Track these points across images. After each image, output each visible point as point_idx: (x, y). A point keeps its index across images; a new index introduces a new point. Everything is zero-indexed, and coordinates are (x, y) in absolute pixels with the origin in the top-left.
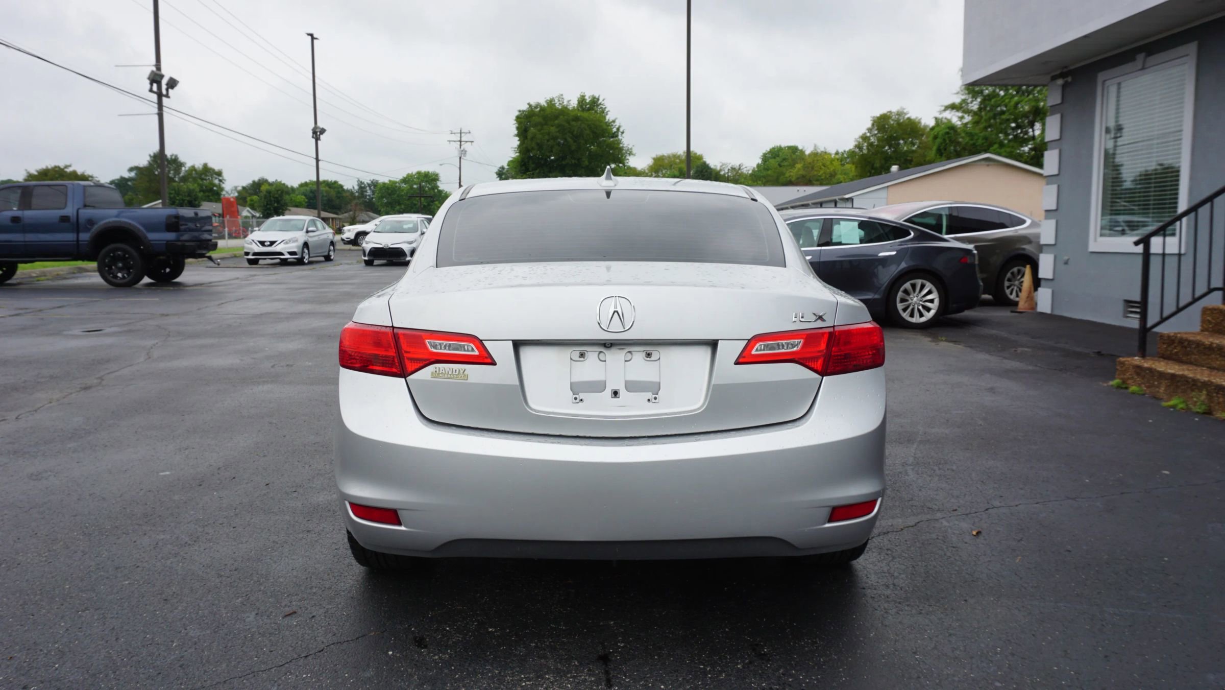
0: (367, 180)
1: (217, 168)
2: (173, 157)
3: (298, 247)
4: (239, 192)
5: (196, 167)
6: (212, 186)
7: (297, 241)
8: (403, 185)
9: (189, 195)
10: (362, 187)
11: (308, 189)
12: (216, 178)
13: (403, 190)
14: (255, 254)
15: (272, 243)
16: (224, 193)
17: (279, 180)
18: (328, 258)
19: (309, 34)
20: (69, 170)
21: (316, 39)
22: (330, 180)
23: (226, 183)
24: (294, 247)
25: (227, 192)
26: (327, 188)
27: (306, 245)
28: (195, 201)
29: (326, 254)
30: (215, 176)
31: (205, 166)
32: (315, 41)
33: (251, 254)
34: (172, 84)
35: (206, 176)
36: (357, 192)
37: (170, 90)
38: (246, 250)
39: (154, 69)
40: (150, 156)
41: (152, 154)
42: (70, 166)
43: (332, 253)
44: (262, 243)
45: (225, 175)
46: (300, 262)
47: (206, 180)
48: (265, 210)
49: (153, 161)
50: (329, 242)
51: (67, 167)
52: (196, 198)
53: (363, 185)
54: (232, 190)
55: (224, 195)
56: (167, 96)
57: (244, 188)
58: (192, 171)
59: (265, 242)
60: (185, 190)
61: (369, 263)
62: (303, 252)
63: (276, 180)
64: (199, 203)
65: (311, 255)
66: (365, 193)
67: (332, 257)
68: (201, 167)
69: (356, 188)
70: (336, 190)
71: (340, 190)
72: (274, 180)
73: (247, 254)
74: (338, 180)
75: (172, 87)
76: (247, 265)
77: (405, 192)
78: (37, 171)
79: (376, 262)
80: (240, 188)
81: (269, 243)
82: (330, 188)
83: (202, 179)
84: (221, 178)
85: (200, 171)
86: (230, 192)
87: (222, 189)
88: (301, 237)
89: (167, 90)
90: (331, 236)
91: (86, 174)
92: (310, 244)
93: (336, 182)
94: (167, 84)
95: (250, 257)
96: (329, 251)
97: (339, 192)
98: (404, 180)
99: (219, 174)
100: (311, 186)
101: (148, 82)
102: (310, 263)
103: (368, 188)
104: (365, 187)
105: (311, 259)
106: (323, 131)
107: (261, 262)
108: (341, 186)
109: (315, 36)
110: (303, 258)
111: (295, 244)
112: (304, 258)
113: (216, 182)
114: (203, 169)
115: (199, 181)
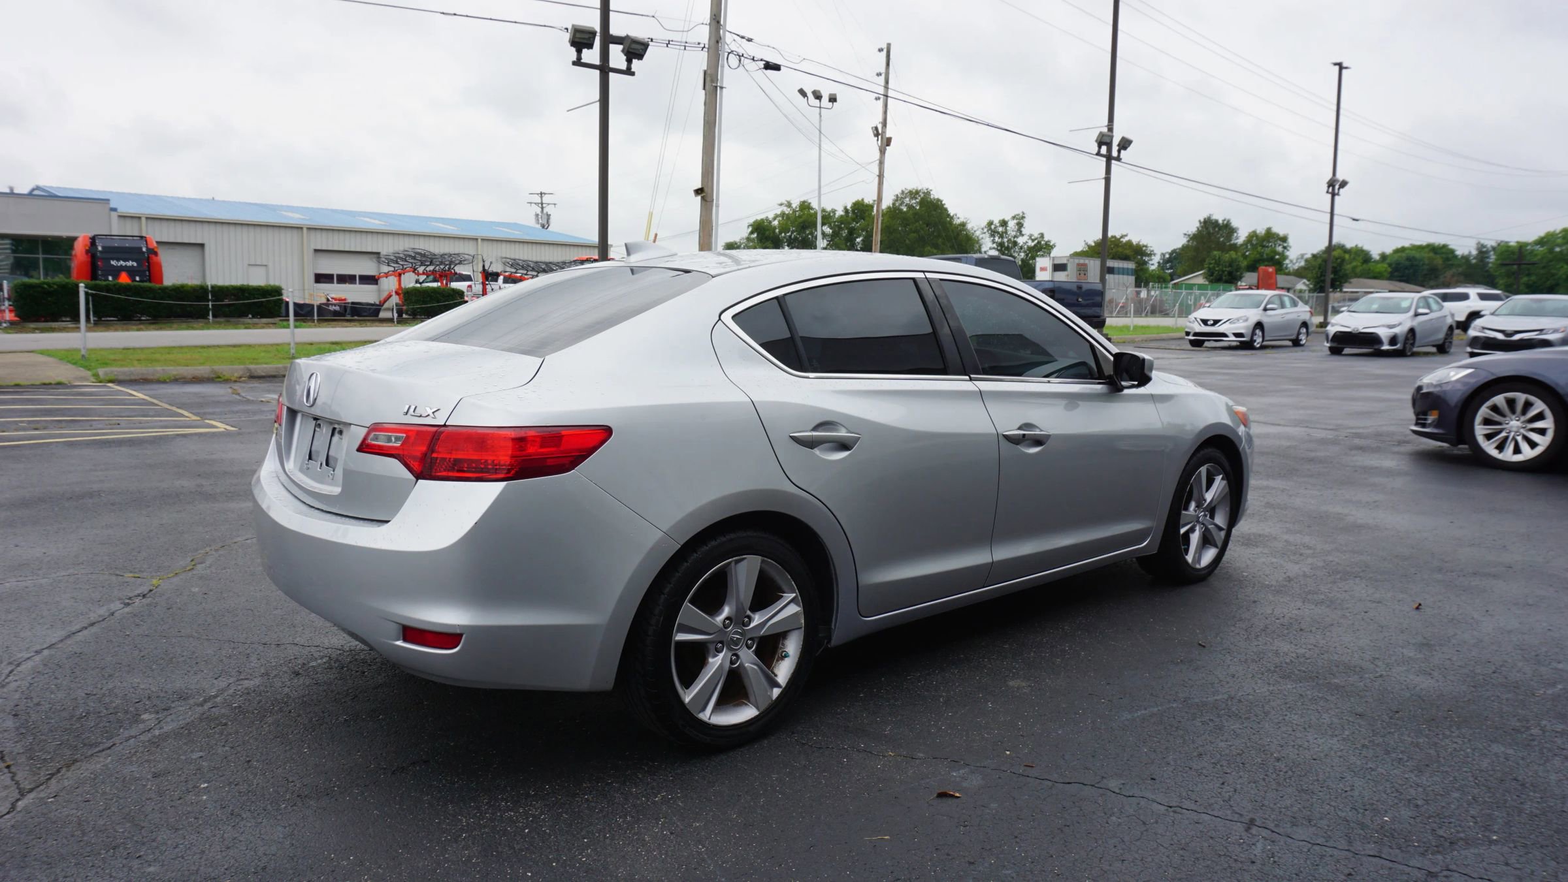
0: (1490, 243)
1: (1281, 233)
2: (1225, 222)
3: (1247, 328)
4: (1306, 261)
5: (1258, 232)
6: (1272, 254)
7: (1246, 320)
8: (1538, 247)
9: (1230, 265)
10: (1483, 252)
11: (1404, 255)
12: (1280, 245)
13: (1536, 255)
14: (1196, 334)
15: (1216, 322)
16: (1287, 261)
17: (1360, 245)
18: (1296, 343)
19: (1335, 64)
20: (1124, 240)
21: (1346, 68)
22: (1437, 244)
23: (1291, 250)
24: (1243, 327)
25: (1291, 261)
26: (1431, 254)
27: (1259, 325)
28: (1237, 271)
29: (1294, 337)
30: (1279, 242)
31: (1269, 230)
32: (1344, 71)
33: (1192, 334)
34: (1125, 144)
35: (1269, 242)
36: (1474, 258)
37: (1122, 151)
38: (1187, 330)
39: (1105, 130)
40: (1200, 221)
41: (1202, 220)
42: (1126, 236)
43: (1303, 337)
44: (1205, 322)
45: (1291, 241)
46: (1246, 345)
47: (1268, 247)
48: (1318, 283)
49: (1202, 227)
50: (1300, 324)
51: (1122, 237)
52: (1238, 269)
53: (1484, 249)
54: (1297, 259)
55: (1287, 264)
56: (1118, 159)
57: (1314, 256)
58: (1252, 237)
59: (1208, 320)
60: (1227, 259)
61: (1335, 351)
62: (1253, 334)
63: (1356, 246)
64: (1241, 274)
65: (1266, 338)
66: (1488, 260)
67: (1303, 342)
68: (1263, 232)
69: (1474, 252)
70: (1444, 256)
71: (1450, 256)
72: (1353, 245)
73: (1188, 334)
74: (1448, 243)
75: (1125, 148)
76: (1189, 347)
77: (1539, 257)
78: (1095, 242)
79: (1347, 351)
80: (1309, 256)
81: (1212, 322)
82: (1436, 253)
83: (1263, 246)
84: (1285, 245)
85: (1262, 237)
86: (1295, 261)
87: (1285, 258)
88: (1254, 315)
89: (1119, 151)
90: (1306, 317)
91: (1141, 243)
92: (1266, 326)
93: (1445, 246)
94: (1119, 145)
95: (1191, 337)
96: (1299, 333)
97: (1448, 259)
98: (1541, 242)
99: (1284, 239)
100: (1407, 252)
101: (1096, 145)
102: (1263, 347)
103: (1492, 253)
104: (1487, 252)
105: (1265, 343)
106: (1344, 184)
107: (1206, 344)
108: (1452, 251)
109: (1344, 65)
110: (1252, 341)
111: (1245, 324)
112: (1255, 341)
113: (1280, 249)
114: (1265, 234)
115: (1259, 248)
